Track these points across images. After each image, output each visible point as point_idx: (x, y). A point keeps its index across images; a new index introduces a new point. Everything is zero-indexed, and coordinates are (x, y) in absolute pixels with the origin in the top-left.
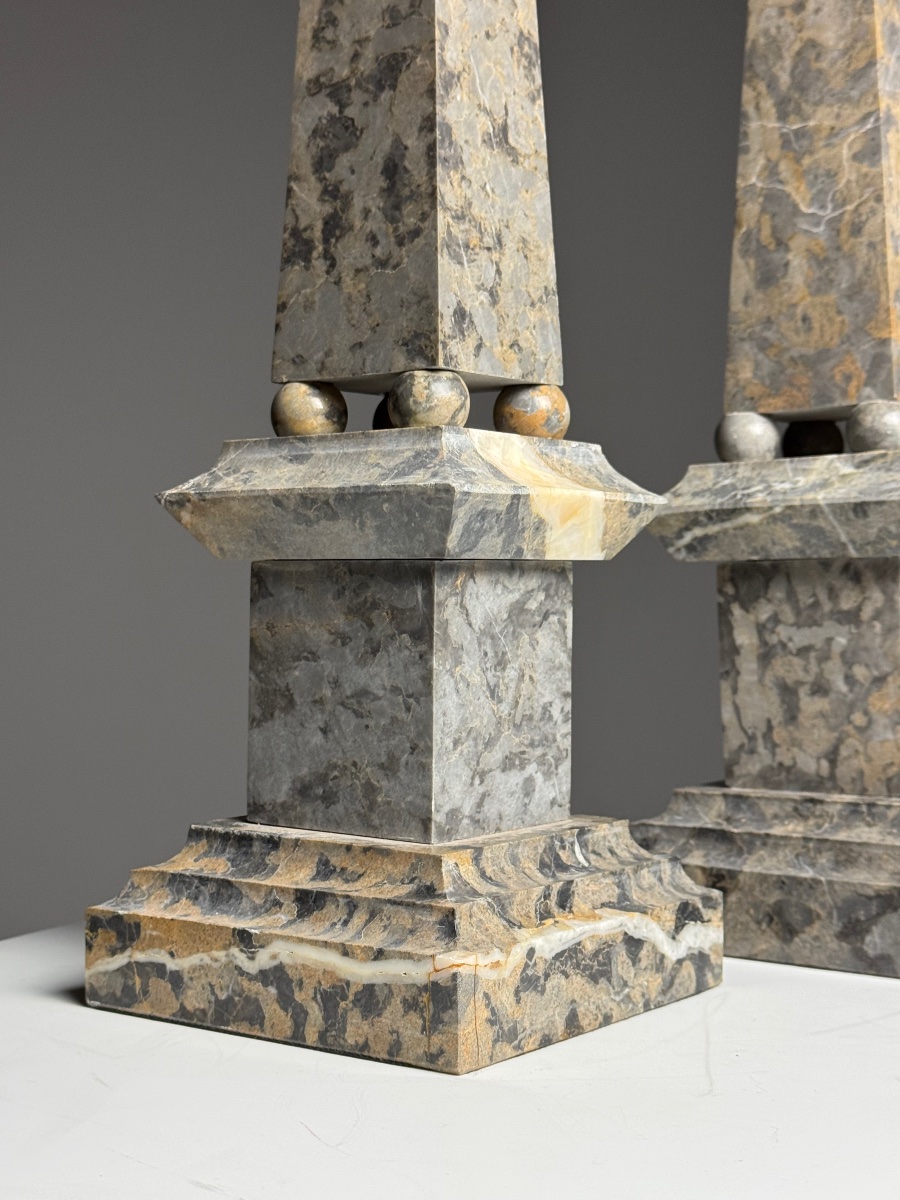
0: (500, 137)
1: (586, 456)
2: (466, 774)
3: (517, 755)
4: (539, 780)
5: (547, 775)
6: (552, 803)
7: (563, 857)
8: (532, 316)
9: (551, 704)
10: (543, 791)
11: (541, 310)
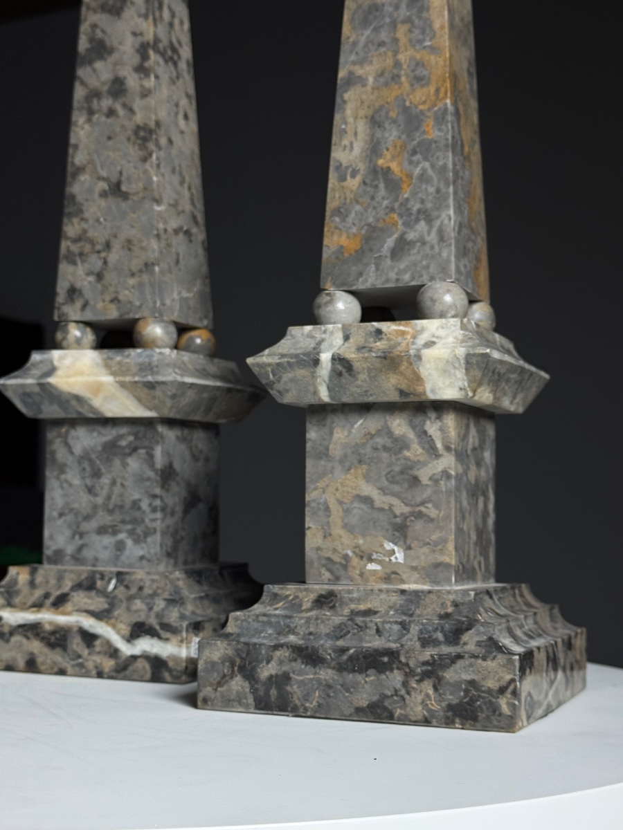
0: (116, 189)
3: (110, 527)
4: (129, 543)
5: (137, 541)
6: (142, 558)
7: (99, 584)
8: (131, 281)
9: (140, 500)
10: (133, 550)
11: (140, 276)
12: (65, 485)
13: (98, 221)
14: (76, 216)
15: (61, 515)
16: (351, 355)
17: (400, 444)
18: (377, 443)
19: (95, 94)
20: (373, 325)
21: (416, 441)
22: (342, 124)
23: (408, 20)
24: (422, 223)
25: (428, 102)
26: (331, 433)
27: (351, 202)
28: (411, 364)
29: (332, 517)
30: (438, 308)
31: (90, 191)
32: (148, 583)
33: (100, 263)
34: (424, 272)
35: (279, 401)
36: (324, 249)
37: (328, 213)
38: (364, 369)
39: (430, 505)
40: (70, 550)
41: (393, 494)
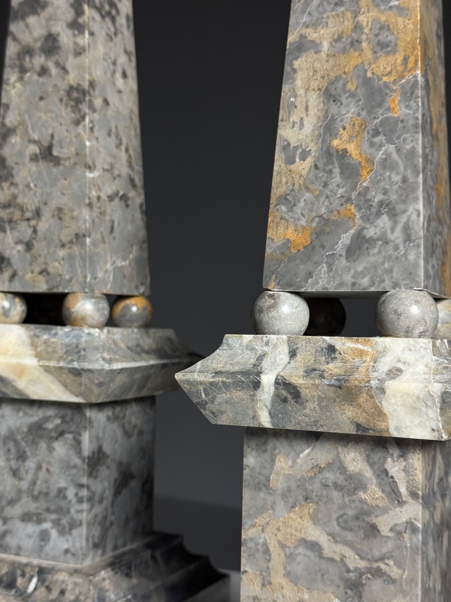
0: (48, 152)
3: (34, 514)
4: (54, 533)
5: (62, 532)
6: (67, 551)
7: (20, 581)
8: (61, 253)
9: (66, 489)
10: (58, 543)
11: (70, 248)
13: (28, 186)
14: (6, 180)
16: (298, 380)
17: (354, 484)
18: (327, 479)
19: (28, 51)
20: (324, 341)
21: (374, 481)
22: (291, 96)
24: (385, 218)
25: (394, 73)
26: (273, 461)
27: (300, 190)
28: (372, 397)
29: (272, 562)
30: (403, 322)
31: (21, 154)
32: (70, 587)
33: (30, 231)
34: (386, 277)
35: (213, 421)
36: (268, 242)
37: (273, 201)
38: (313, 397)
39: (391, 563)
41: (347, 543)
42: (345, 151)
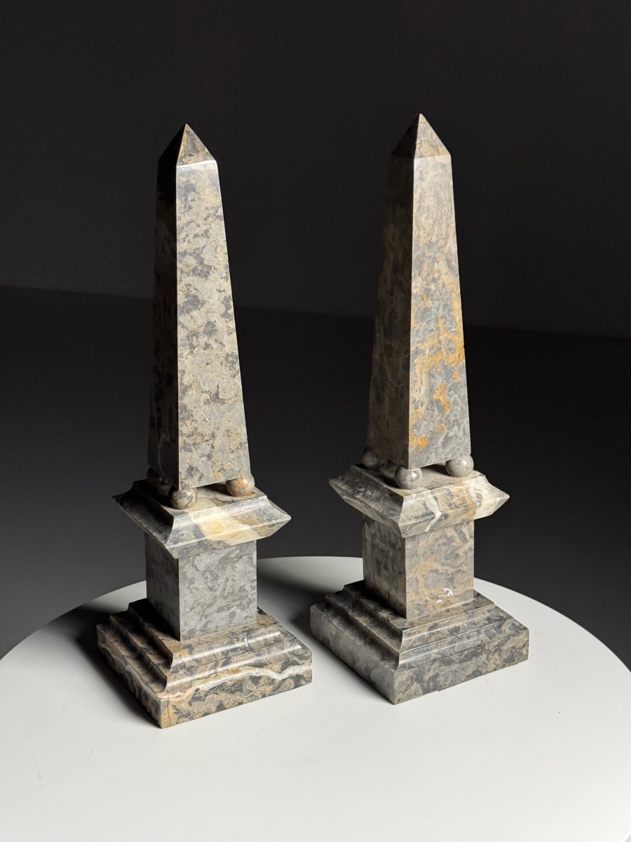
0: (216, 397)
1: (262, 500)
2: (197, 618)
3: (225, 606)
4: (238, 611)
5: (243, 609)
6: (246, 618)
8: (232, 456)
9: (244, 586)
10: (240, 614)
11: (237, 452)
12: (194, 591)
13: (205, 420)
14: (189, 419)
15: (191, 609)
17: (451, 540)
19: (195, 334)
21: (458, 537)
22: (414, 377)
23: (443, 317)
25: (455, 362)
26: (418, 543)
27: (422, 421)
29: (419, 584)
31: (197, 401)
33: (209, 448)
38: (453, 516)
39: (463, 565)
40: (199, 627)
41: (447, 565)
42: (439, 400)
